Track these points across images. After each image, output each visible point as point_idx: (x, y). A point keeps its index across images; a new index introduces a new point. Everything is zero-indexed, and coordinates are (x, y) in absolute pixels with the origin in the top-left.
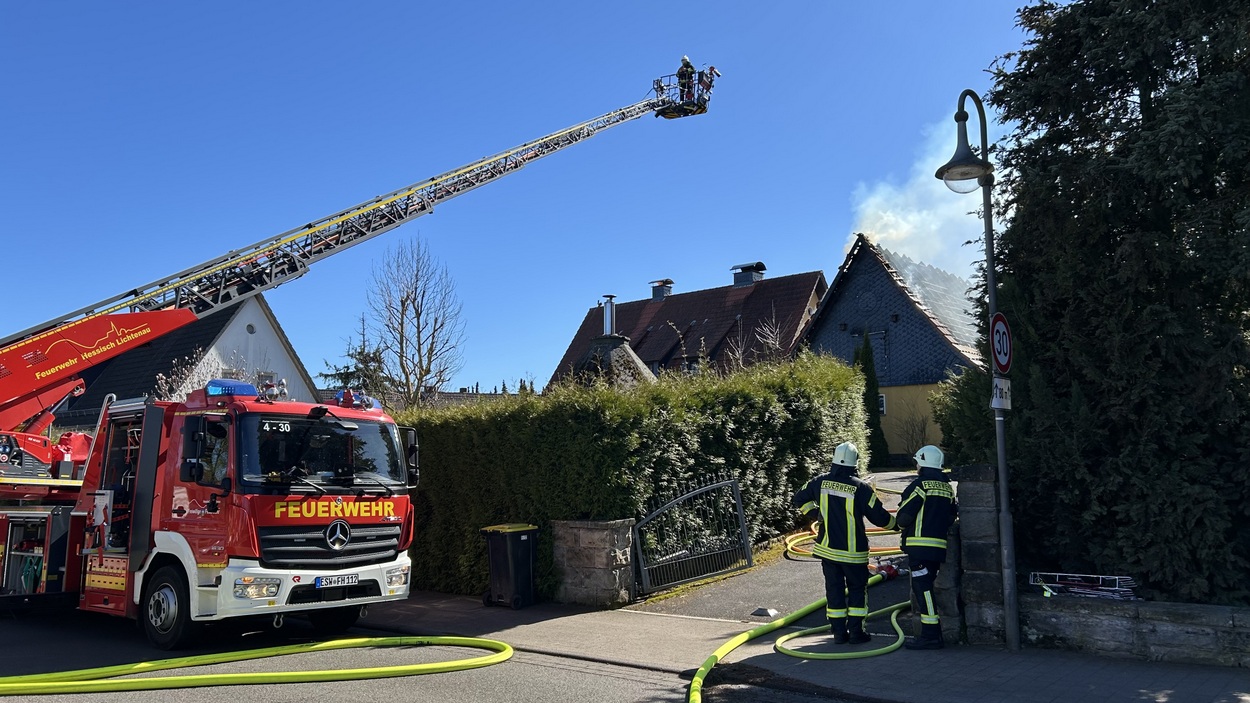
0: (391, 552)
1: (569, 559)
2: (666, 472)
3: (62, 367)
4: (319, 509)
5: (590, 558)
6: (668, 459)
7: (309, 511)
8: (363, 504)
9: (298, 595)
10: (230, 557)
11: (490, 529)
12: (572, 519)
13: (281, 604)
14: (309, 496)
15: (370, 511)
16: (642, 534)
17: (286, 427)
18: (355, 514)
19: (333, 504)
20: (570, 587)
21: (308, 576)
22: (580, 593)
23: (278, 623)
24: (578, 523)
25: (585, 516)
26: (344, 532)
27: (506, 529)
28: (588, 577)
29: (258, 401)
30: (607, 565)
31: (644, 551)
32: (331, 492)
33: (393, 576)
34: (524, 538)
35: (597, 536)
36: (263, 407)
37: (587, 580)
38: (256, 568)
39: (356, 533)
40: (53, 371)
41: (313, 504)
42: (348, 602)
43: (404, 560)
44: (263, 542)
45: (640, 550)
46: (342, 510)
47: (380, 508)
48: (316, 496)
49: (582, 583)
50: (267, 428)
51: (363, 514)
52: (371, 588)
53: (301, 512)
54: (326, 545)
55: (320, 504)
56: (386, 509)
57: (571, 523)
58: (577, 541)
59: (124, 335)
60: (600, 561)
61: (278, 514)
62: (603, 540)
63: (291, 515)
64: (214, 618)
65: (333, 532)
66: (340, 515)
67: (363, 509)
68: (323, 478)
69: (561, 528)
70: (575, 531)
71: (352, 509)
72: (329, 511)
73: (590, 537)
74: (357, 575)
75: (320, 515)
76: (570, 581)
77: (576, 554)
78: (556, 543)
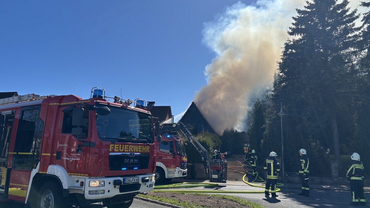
1: (198, 170)
5: (203, 170)
10: (176, 167)
13: (182, 175)
21: (183, 171)
24: (201, 164)
28: (202, 174)
38: (179, 169)
54: (184, 165)
58: (200, 167)
69: (196, 165)
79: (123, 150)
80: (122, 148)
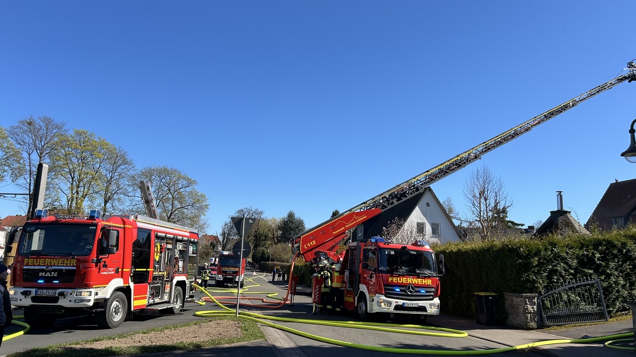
0: (431, 297)
1: (510, 309)
2: (557, 275)
3: (340, 230)
4: (404, 280)
5: (517, 308)
6: (557, 270)
7: (400, 280)
8: (419, 279)
9: (397, 308)
10: (376, 293)
11: (476, 293)
12: (510, 292)
13: (391, 309)
14: (399, 276)
15: (422, 282)
16: (543, 301)
17: (393, 253)
18: (416, 283)
19: (408, 279)
20: (511, 319)
21: (400, 302)
22: (515, 322)
23: (392, 316)
24: (512, 294)
25: (514, 291)
26: (412, 288)
27: (482, 294)
28: (517, 316)
29: (385, 244)
30: (524, 312)
31: (544, 309)
32: (407, 275)
33: (432, 306)
34: (490, 298)
35: (519, 299)
36: (386, 246)
37: (517, 318)
38: (383, 297)
39: (417, 289)
40: (338, 231)
41: (401, 278)
42: (415, 313)
43: (437, 301)
44: (386, 289)
45: (542, 307)
46: (412, 281)
47: (426, 281)
48: (403, 276)
49: (515, 318)
50: (387, 253)
51: (419, 283)
52: (423, 309)
53: (397, 281)
54: (407, 293)
55: (404, 278)
56: (429, 282)
57: (510, 294)
58: (512, 301)
59: (358, 219)
60: (521, 310)
61: (390, 281)
62: (522, 302)
63: (394, 281)
64: (373, 312)
65: (409, 288)
66: (411, 283)
67: (419, 281)
68: (406, 270)
69: (507, 296)
70: (512, 297)
71: (416, 281)
72: (407, 281)
73: (517, 300)
74: (418, 304)
75: (404, 282)
76: (511, 317)
77: (513, 306)
78: (506, 301)
79: (38, 264)
80: (37, 263)
